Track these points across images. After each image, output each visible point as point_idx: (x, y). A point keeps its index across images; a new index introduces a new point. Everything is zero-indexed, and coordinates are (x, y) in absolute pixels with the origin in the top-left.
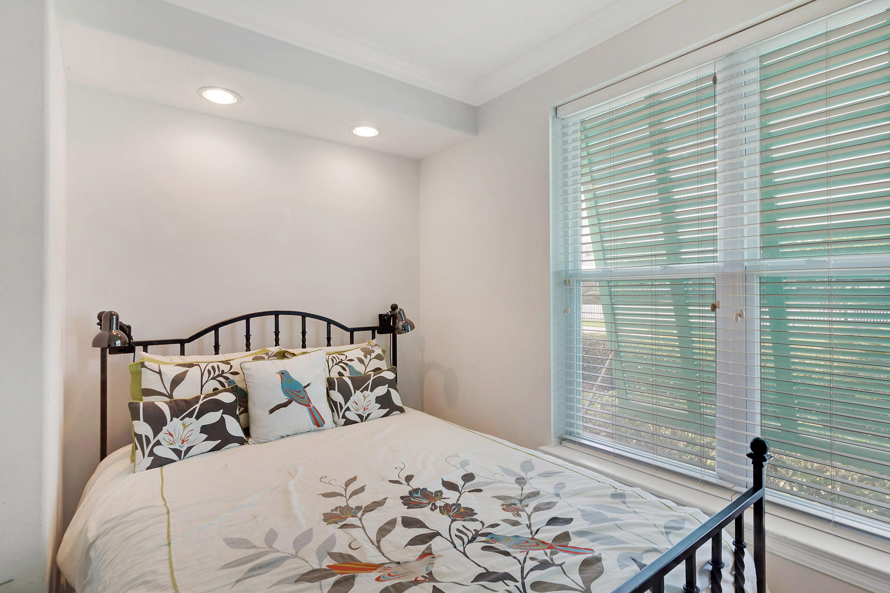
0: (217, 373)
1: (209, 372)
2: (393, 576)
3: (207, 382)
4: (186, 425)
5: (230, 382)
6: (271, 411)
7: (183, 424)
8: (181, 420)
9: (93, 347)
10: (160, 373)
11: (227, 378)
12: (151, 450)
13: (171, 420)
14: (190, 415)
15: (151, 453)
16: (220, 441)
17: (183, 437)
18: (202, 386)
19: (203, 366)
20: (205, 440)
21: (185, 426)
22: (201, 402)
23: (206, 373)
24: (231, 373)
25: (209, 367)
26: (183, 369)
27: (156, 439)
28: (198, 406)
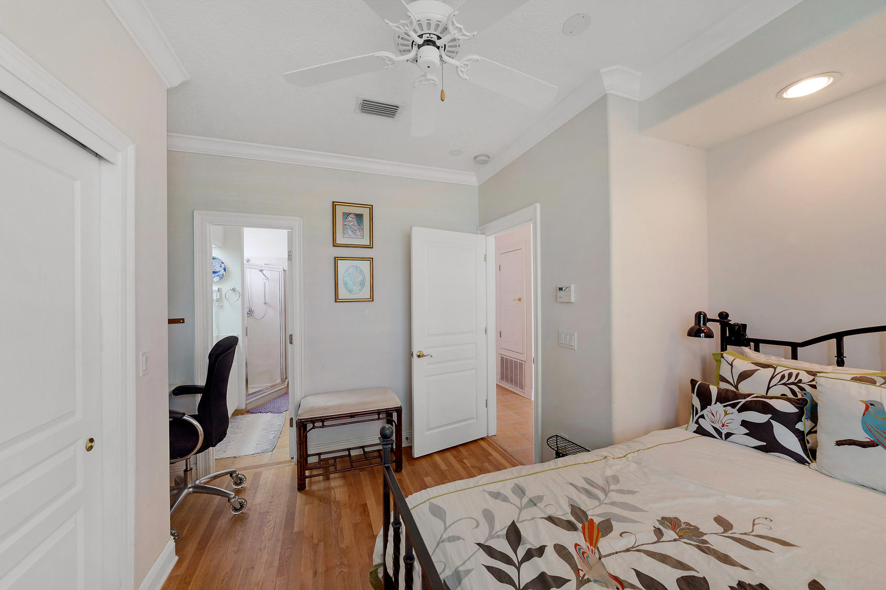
0: (792, 380)
1: (783, 377)
2: (583, 556)
3: (775, 385)
4: (728, 413)
5: (805, 394)
6: (839, 443)
7: (725, 411)
8: (724, 406)
9: (688, 336)
10: (731, 365)
11: (802, 389)
12: (698, 420)
13: (715, 403)
14: (733, 406)
15: (697, 422)
16: (765, 444)
17: (723, 421)
18: (769, 388)
19: (779, 370)
20: (746, 434)
21: (726, 413)
22: (748, 399)
23: (779, 377)
24: (810, 385)
25: (786, 373)
26: (755, 367)
27: (701, 413)
28: (743, 401)
